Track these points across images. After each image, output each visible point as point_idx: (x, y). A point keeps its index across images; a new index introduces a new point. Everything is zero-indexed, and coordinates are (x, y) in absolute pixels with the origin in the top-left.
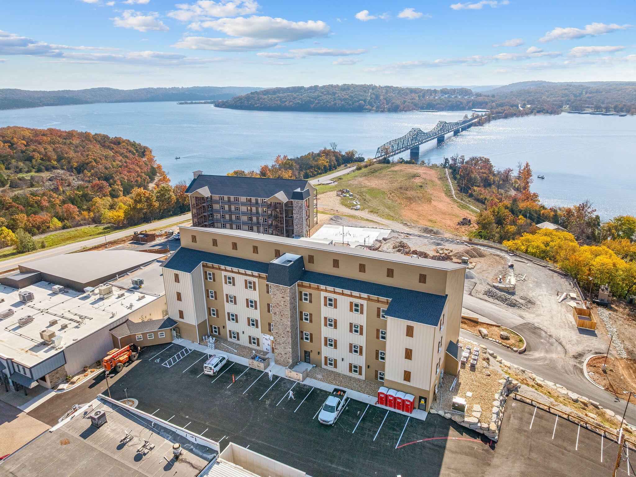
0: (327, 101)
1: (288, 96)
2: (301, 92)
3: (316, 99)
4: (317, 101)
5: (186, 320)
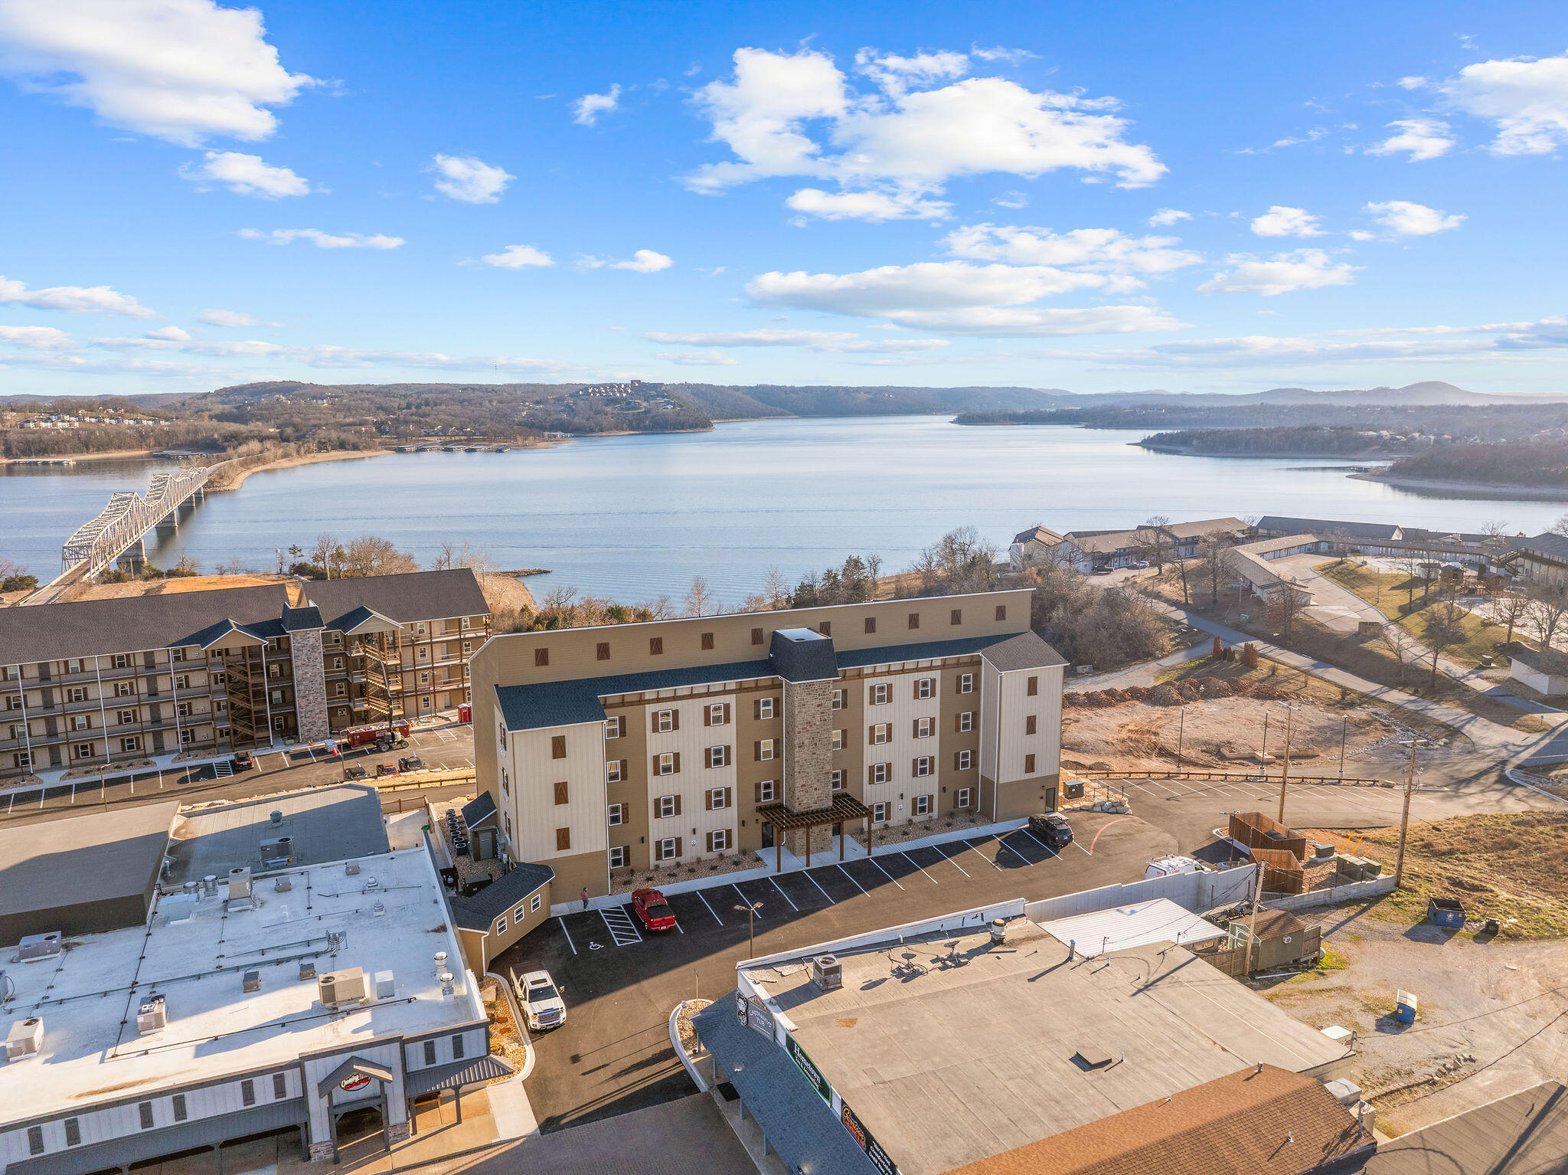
5: (580, 846)
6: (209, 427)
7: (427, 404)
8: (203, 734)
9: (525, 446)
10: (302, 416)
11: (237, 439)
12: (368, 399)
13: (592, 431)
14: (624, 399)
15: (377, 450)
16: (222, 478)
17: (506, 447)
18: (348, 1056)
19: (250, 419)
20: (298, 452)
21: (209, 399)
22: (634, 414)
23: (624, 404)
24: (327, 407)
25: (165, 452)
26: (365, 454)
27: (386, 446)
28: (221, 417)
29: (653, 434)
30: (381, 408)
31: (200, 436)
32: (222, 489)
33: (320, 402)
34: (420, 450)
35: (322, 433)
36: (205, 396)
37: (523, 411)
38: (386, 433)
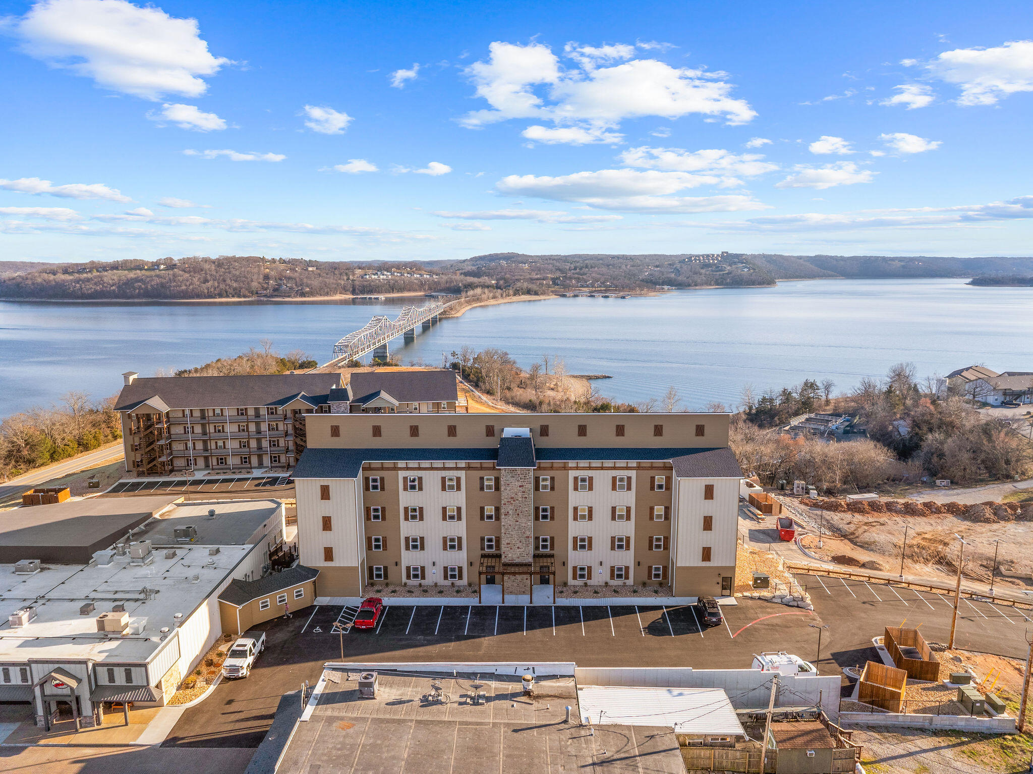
5: (340, 561)
6: (459, 279)
7: (587, 267)
9: (641, 295)
10: (512, 273)
11: (471, 286)
12: (552, 264)
13: (689, 285)
14: (715, 264)
15: (549, 295)
16: (452, 309)
17: (628, 295)
19: (483, 276)
20: (502, 295)
21: (466, 263)
22: (720, 275)
23: (714, 268)
24: (527, 269)
25: (432, 294)
26: (542, 297)
27: (555, 293)
28: (466, 274)
29: (732, 288)
30: (559, 269)
31: (452, 285)
32: (450, 316)
33: (524, 265)
34: (576, 296)
35: (519, 284)
36: (464, 261)
37: (646, 272)
38: (558, 285)
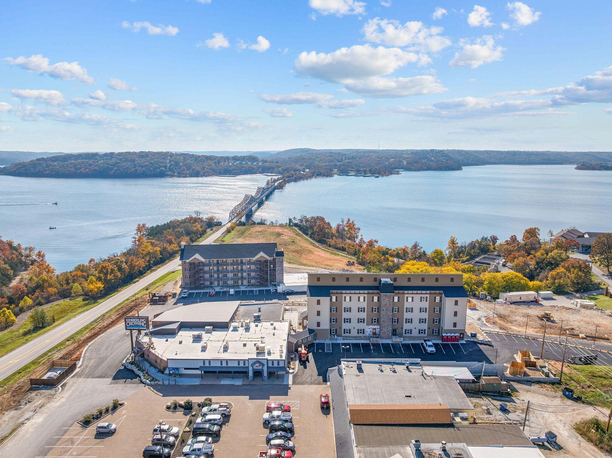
0: (127, 168)
1: (83, 163)
2: (96, 159)
3: (114, 165)
4: (115, 168)
5: (322, 327)
8: (253, 281)
18: (257, 360)
